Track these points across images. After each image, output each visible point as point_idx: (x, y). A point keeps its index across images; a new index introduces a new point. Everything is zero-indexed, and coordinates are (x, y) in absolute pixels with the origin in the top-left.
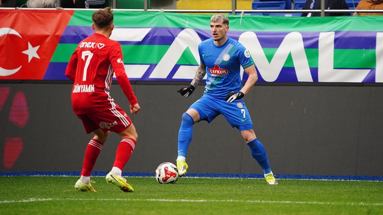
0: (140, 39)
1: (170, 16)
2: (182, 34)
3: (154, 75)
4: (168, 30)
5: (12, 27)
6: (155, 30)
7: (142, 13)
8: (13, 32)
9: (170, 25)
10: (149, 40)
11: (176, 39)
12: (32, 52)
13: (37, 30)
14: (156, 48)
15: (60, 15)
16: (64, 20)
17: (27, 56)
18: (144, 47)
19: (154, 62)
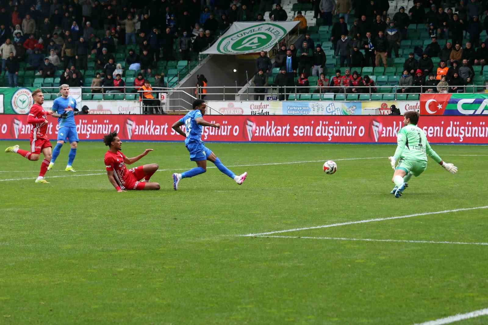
0: (472, 102)
1: (482, 95)
2: (485, 100)
3: (476, 113)
4: (481, 99)
5: (434, 99)
6: (476, 99)
7: (473, 94)
8: (434, 100)
9: (481, 98)
10: (475, 102)
11: (483, 102)
12: (440, 107)
13: (442, 100)
14: (477, 105)
15: (448, 95)
16: (449, 97)
17: (438, 108)
18: (474, 104)
19: (476, 109)
